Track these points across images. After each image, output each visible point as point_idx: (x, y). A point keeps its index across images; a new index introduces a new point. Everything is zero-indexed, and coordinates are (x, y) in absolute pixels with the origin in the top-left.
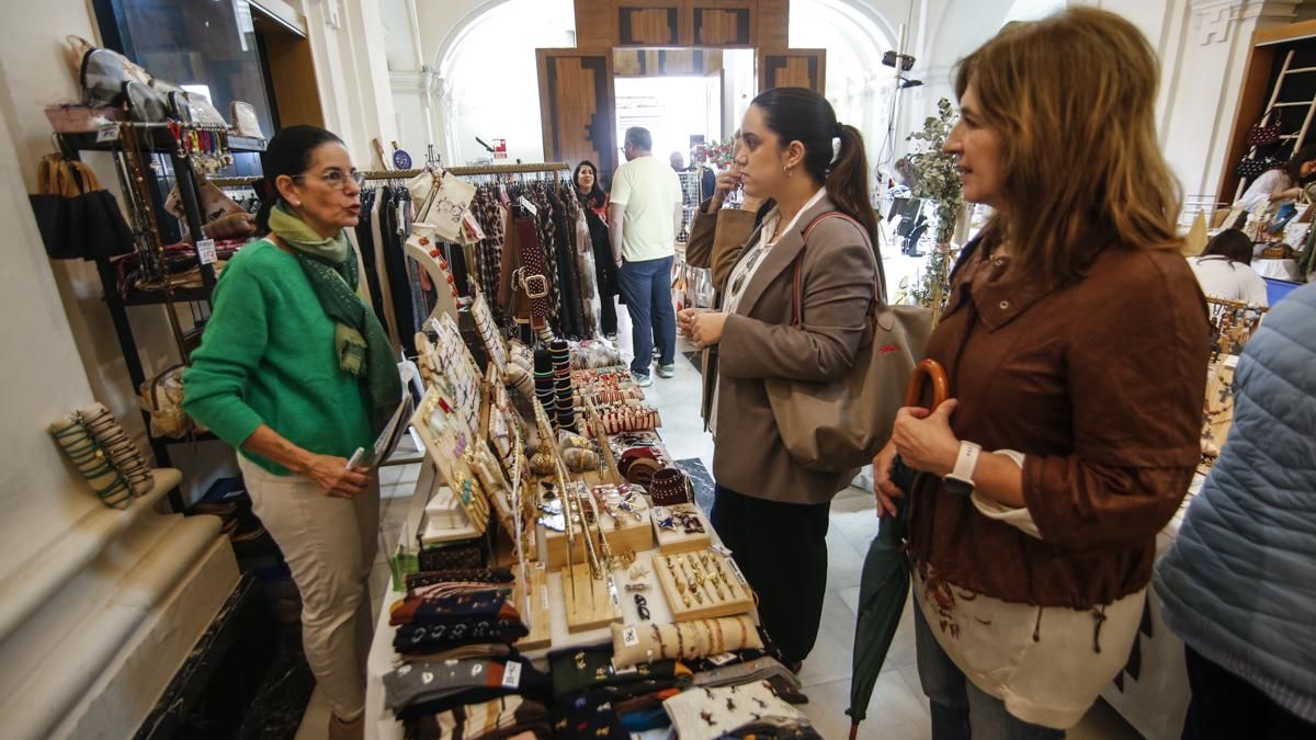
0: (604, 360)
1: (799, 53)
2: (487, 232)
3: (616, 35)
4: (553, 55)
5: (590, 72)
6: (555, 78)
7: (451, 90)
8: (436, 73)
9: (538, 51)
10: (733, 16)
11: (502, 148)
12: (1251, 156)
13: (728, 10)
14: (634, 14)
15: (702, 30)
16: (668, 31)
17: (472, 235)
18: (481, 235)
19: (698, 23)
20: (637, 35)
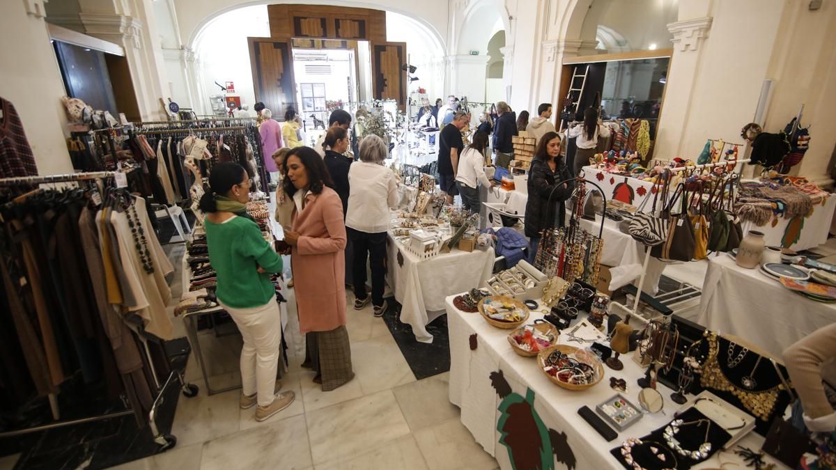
0: (258, 199)
1: (392, 44)
2: (212, 153)
3: (293, 30)
4: (259, 41)
5: (279, 51)
6: (259, 53)
7: (199, 56)
8: (189, 50)
9: (248, 38)
10: (357, 23)
11: (232, 87)
12: (565, 110)
13: (354, 21)
14: (302, 20)
15: (340, 30)
16: (321, 30)
17: (207, 156)
18: (210, 156)
19: (338, 27)
20: (305, 31)
